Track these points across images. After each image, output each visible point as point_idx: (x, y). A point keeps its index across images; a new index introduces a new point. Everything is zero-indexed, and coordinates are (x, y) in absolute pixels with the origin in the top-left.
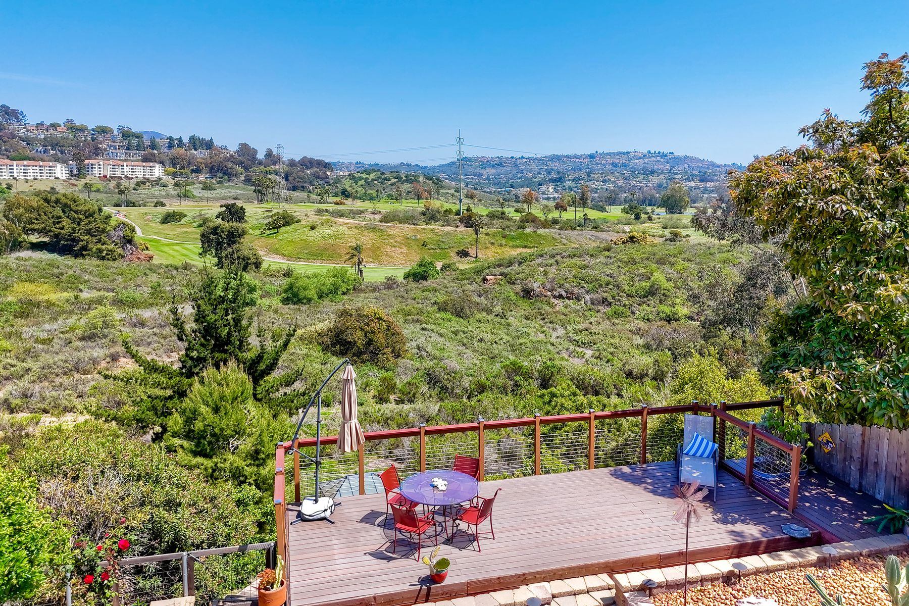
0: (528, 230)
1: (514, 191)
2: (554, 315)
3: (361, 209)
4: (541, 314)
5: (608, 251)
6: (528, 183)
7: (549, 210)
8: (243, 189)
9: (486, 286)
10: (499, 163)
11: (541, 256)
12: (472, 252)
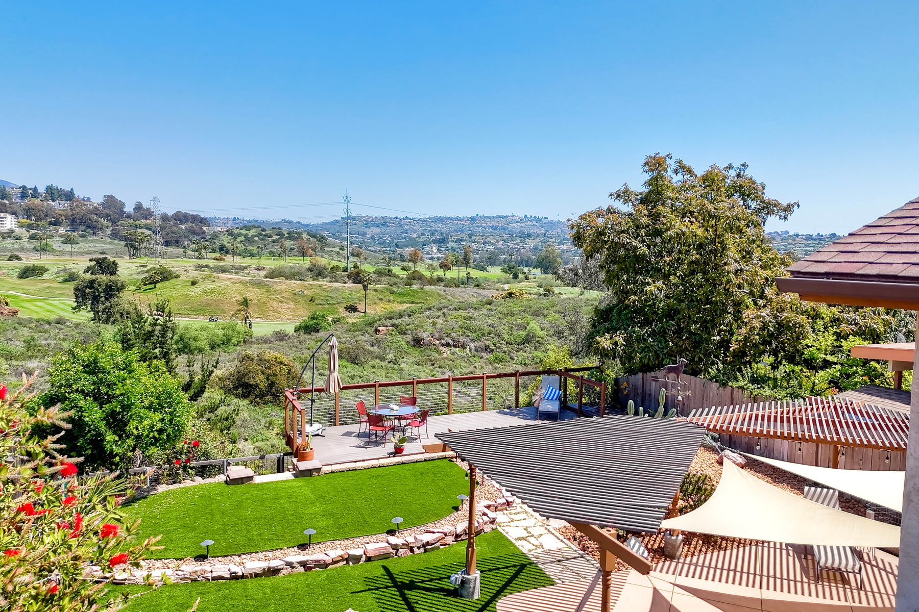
0: (415, 287)
1: (399, 251)
2: (442, 361)
3: (244, 265)
4: (431, 360)
5: (490, 304)
6: (412, 243)
7: (434, 269)
8: (110, 243)
9: (378, 336)
10: (384, 223)
11: (430, 309)
12: (361, 307)
